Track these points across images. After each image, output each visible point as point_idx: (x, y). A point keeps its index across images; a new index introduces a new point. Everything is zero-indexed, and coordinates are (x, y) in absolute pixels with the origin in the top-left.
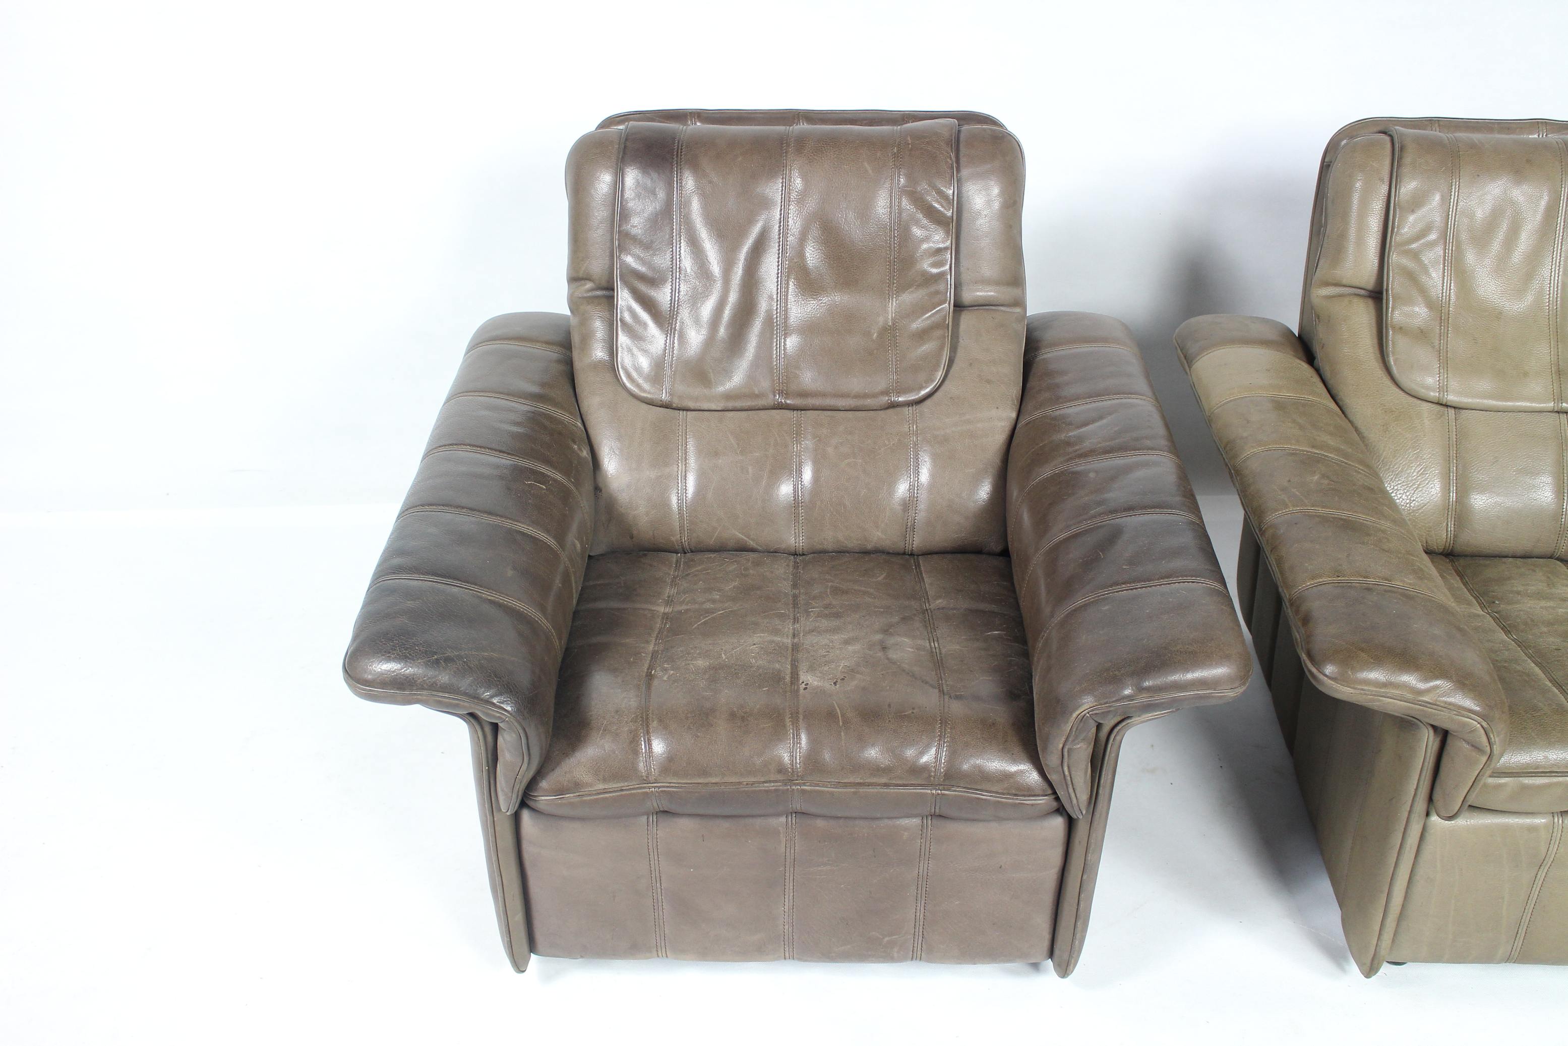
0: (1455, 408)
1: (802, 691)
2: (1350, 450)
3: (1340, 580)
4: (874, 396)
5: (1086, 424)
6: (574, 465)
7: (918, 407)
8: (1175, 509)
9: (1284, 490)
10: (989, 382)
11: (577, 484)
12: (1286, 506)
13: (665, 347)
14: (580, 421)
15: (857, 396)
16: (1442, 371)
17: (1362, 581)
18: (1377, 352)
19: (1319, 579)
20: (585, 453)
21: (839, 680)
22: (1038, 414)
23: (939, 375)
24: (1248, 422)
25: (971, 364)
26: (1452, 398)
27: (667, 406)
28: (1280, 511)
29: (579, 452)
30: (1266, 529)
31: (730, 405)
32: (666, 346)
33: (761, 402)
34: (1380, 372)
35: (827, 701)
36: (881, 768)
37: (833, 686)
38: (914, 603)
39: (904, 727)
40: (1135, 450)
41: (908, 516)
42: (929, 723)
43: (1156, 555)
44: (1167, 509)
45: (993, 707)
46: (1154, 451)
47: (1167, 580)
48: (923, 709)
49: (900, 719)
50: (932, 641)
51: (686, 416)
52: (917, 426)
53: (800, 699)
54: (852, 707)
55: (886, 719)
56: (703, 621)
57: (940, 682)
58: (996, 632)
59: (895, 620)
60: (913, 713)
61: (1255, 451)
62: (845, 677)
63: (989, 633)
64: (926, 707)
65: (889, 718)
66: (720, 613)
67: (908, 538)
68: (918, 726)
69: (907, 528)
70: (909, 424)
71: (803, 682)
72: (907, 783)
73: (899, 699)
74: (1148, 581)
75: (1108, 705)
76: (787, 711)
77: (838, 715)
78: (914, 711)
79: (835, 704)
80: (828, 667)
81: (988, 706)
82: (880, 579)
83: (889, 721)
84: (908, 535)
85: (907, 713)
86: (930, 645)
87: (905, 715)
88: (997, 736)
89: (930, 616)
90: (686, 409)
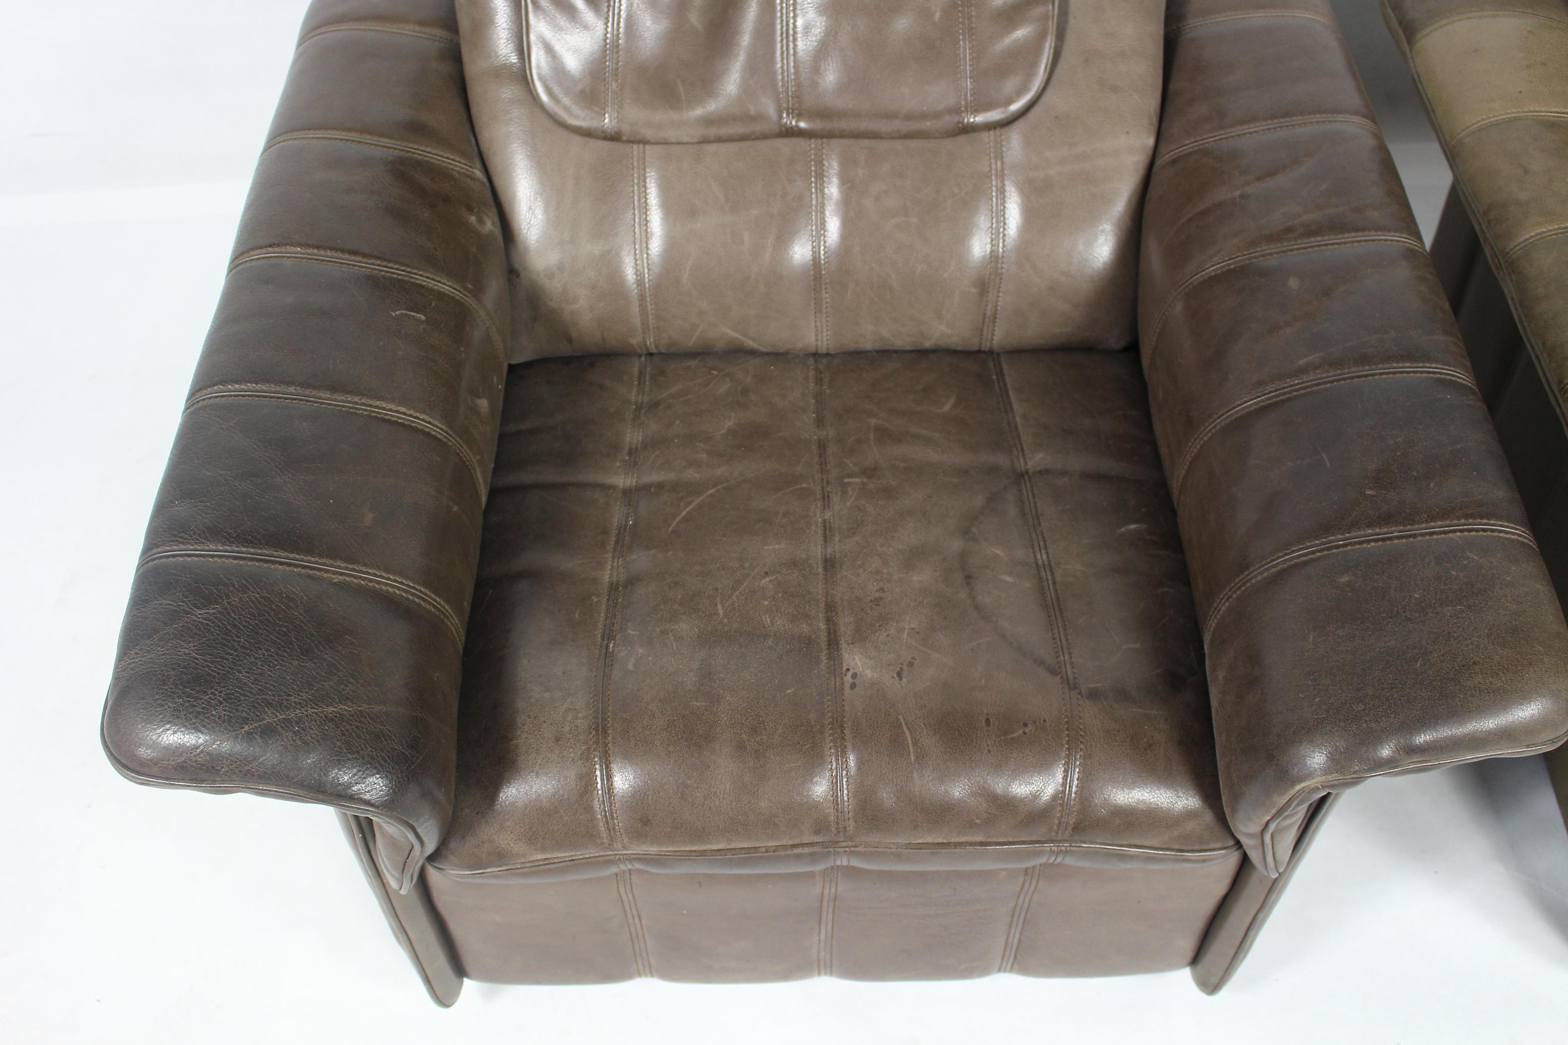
1: (847, 690)
4: (936, 115)
5: (1271, 173)
6: (471, 257)
7: (1005, 131)
8: (1436, 362)
10: (1115, 89)
11: (478, 290)
13: (606, 35)
14: (478, 165)
15: (909, 117)
20: (490, 226)
21: (905, 667)
22: (1189, 145)
23: (1038, 79)
24: (1526, 172)
25: (1087, 61)
27: (614, 137)
29: (478, 226)
31: (712, 132)
32: (607, 33)
33: (759, 128)
35: (889, 715)
36: (975, 823)
37: (897, 679)
38: (1002, 460)
39: (1012, 760)
40: (1357, 230)
41: (987, 301)
42: (1051, 751)
43: (1418, 468)
44: (1423, 362)
45: (1148, 712)
46: (1386, 233)
47: (1440, 523)
48: (1041, 726)
49: (1005, 746)
50: (1037, 549)
51: (644, 152)
52: (1003, 163)
53: (847, 708)
54: (930, 726)
55: (984, 748)
56: (684, 513)
57: (1062, 658)
58: (1133, 526)
59: (978, 501)
60: (1025, 733)
61: (1544, 232)
62: (913, 658)
63: (1123, 529)
64: (1045, 721)
65: (988, 745)
66: (711, 492)
67: (985, 332)
68: (1033, 757)
69: (984, 318)
70: (990, 159)
71: (848, 670)
72: (1015, 840)
73: (1002, 706)
74: (1409, 524)
75: (1355, 776)
76: (827, 735)
77: (908, 744)
78: (1027, 730)
79: (903, 723)
80: (885, 634)
81: (1140, 710)
82: (947, 408)
83: (989, 751)
84: (985, 328)
85: (1015, 735)
86: (1036, 560)
87: (1013, 739)
88: (1157, 766)
89: (1029, 489)
90: (644, 142)
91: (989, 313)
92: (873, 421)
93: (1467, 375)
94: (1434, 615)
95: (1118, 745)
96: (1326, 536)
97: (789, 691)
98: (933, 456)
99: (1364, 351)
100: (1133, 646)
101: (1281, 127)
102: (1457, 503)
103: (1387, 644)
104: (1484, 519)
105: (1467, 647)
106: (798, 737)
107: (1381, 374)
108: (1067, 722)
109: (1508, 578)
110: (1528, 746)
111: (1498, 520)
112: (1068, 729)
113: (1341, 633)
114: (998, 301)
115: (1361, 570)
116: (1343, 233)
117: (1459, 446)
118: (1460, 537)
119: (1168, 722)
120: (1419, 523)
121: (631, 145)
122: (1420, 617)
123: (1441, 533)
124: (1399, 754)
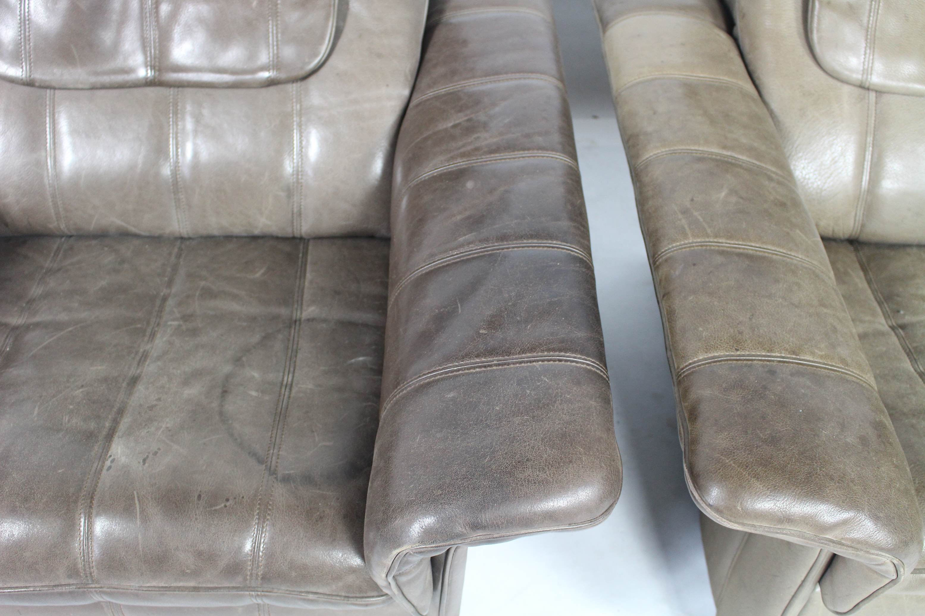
0: (876, 91)
1: (104, 471)
2: (763, 148)
3: (739, 356)
4: (253, 72)
7: (303, 83)
8: (557, 240)
9: (685, 212)
10: (379, 56)
12: (685, 236)
16: (868, 51)
17: (764, 356)
18: (801, 27)
19: (713, 352)
21: (151, 456)
22: (429, 94)
23: (324, 49)
24: (655, 113)
25: (361, 35)
26: (876, 79)
27: (30, 84)
28: (677, 242)
30: (660, 264)
33: (131, 79)
34: (801, 50)
35: (127, 490)
36: (186, 573)
37: (142, 463)
38: (284, 311)
39: (213, 526)
40: (524, 149)
41: (293, 202)
42: (244, 521)
43: (522, 314)
44: (547, 239)
45: (324, 493)
46: (545, 152)
47: (529, 355)
48: (240, 501)
49: (209, 515)
50: (286, 373)
51: (54, 94)
52: (301, 106)
53: (99, 485)
54: (155, 500)
55: (193, 516)
56: (45, 343)
57: (272, 451)
58: (361, 359)
59: (256, 338)
60: (226, 506)
61: (659, 153)
62: (159, 449)
63: (353, 361)
64: (243, 497)
65: (196, 515)
66: (70, 329)
67: (295, 224)
68: (230, 524)
69: (293, 214)
70: (293, 103)
71: (111, 456)
72: (220, 586)
73: (213, 486)
74: (507, 355)
75: (434, 545)
76: (80, 504)
77: (137, 512)
78: (228, 504)
79: (136, 496)
80: (146, 431)
81: (318, 491)
82: (258, 275)
83: (196, 519)
84: (295, 221)
85: (218, 507)
86: (283, 380)
87: (215, 510)
88: (324, 534)
89: (297, 330)
90: (55, 89)
91: (295, 210)
92: (203, 283)
93: (581, 250)
94: (507, 423)
95: (296, 517)
96: (446, 363)
97: (60, 471)
98: (235, 307)
99: (505, 231)
100: (328, 444)
101: (490, 82)
102: (544, 340)
103: (468, 445)
104: (562, 352)
105: (525, 447)
106: (57, 505)
107: (513, 248)
108: (260, 499)
109: (568, 396)
110: (570, 525)
111: (573, 353)
112: (259, 504)
113: (438, 435)
114: (301, 202)
115: (463, 389)
116: (513, 151)
117: (556, 299)
118: (540, 365)
119: (338, 501)
120: (513, 354)
121: (45, 90)
122: (496, 424)
123: (527, 362)
124: (466, 529)
